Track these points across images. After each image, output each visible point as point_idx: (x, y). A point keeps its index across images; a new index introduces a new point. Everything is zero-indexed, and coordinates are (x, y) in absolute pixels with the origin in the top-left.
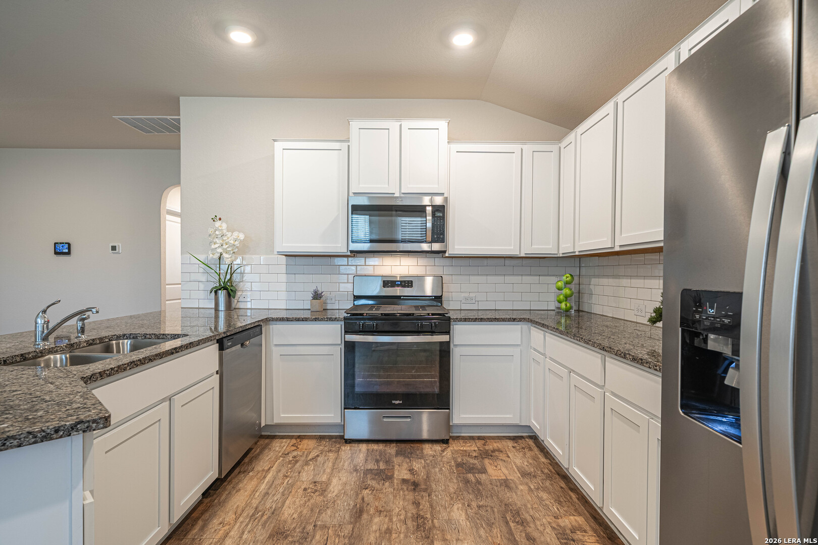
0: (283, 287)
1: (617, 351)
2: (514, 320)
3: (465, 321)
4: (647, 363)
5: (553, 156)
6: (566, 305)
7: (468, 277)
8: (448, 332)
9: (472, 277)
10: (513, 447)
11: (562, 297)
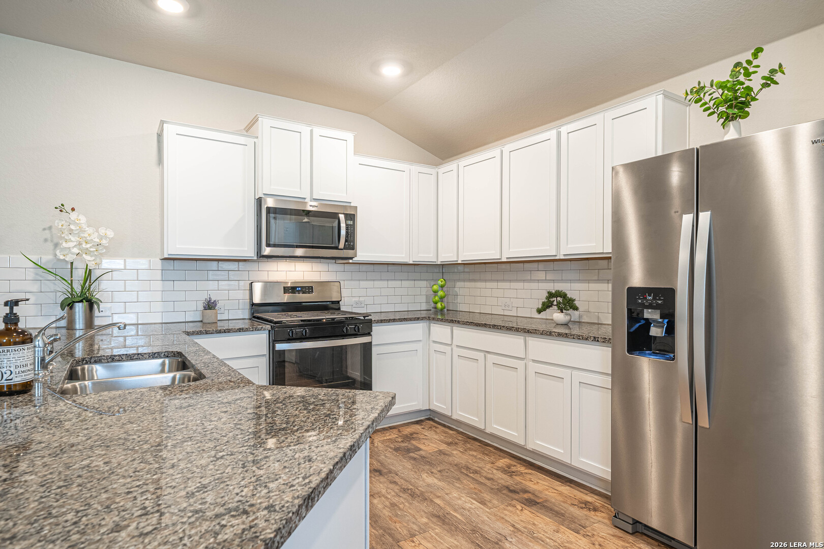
0: (158, 296)
1: (543, 331)
2: (418, 319)
3: (382, 322)
4: (571, 335)
5: (433, 178)
6: (441, 305)
7: (358, 282)
8: (369, 334)
9: (362, 282)
10: (423, 428)
11: (437, 298)
